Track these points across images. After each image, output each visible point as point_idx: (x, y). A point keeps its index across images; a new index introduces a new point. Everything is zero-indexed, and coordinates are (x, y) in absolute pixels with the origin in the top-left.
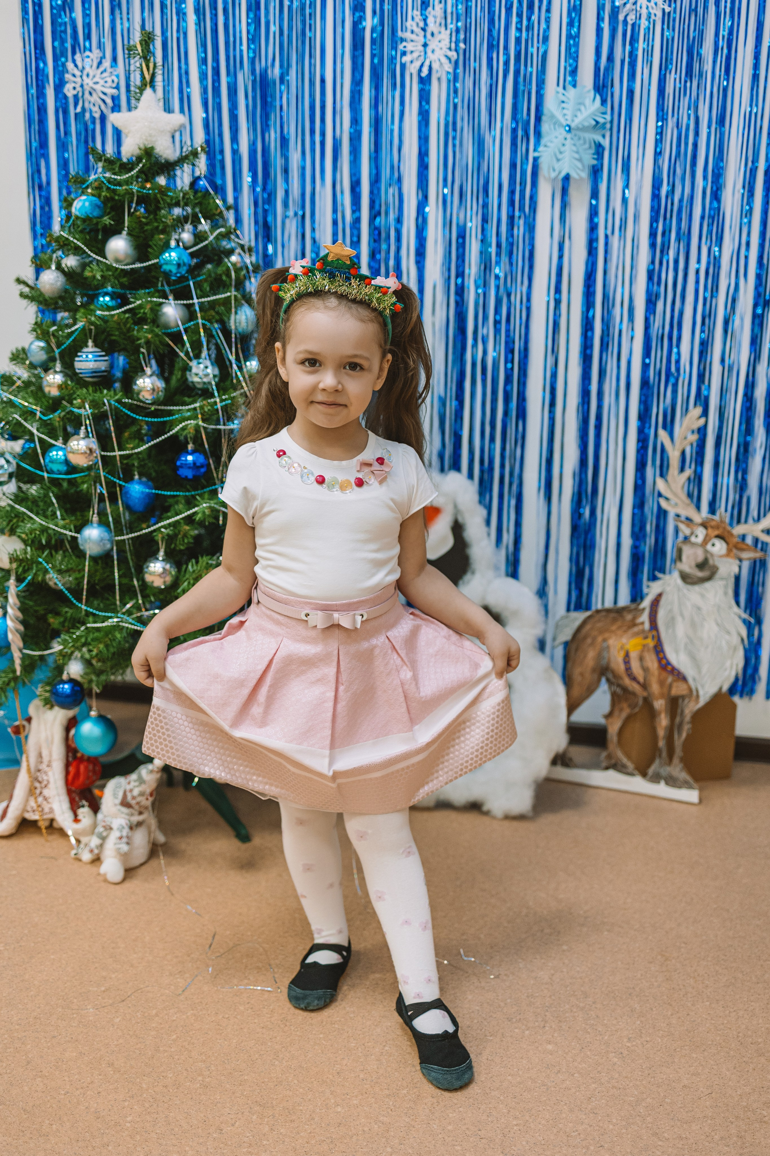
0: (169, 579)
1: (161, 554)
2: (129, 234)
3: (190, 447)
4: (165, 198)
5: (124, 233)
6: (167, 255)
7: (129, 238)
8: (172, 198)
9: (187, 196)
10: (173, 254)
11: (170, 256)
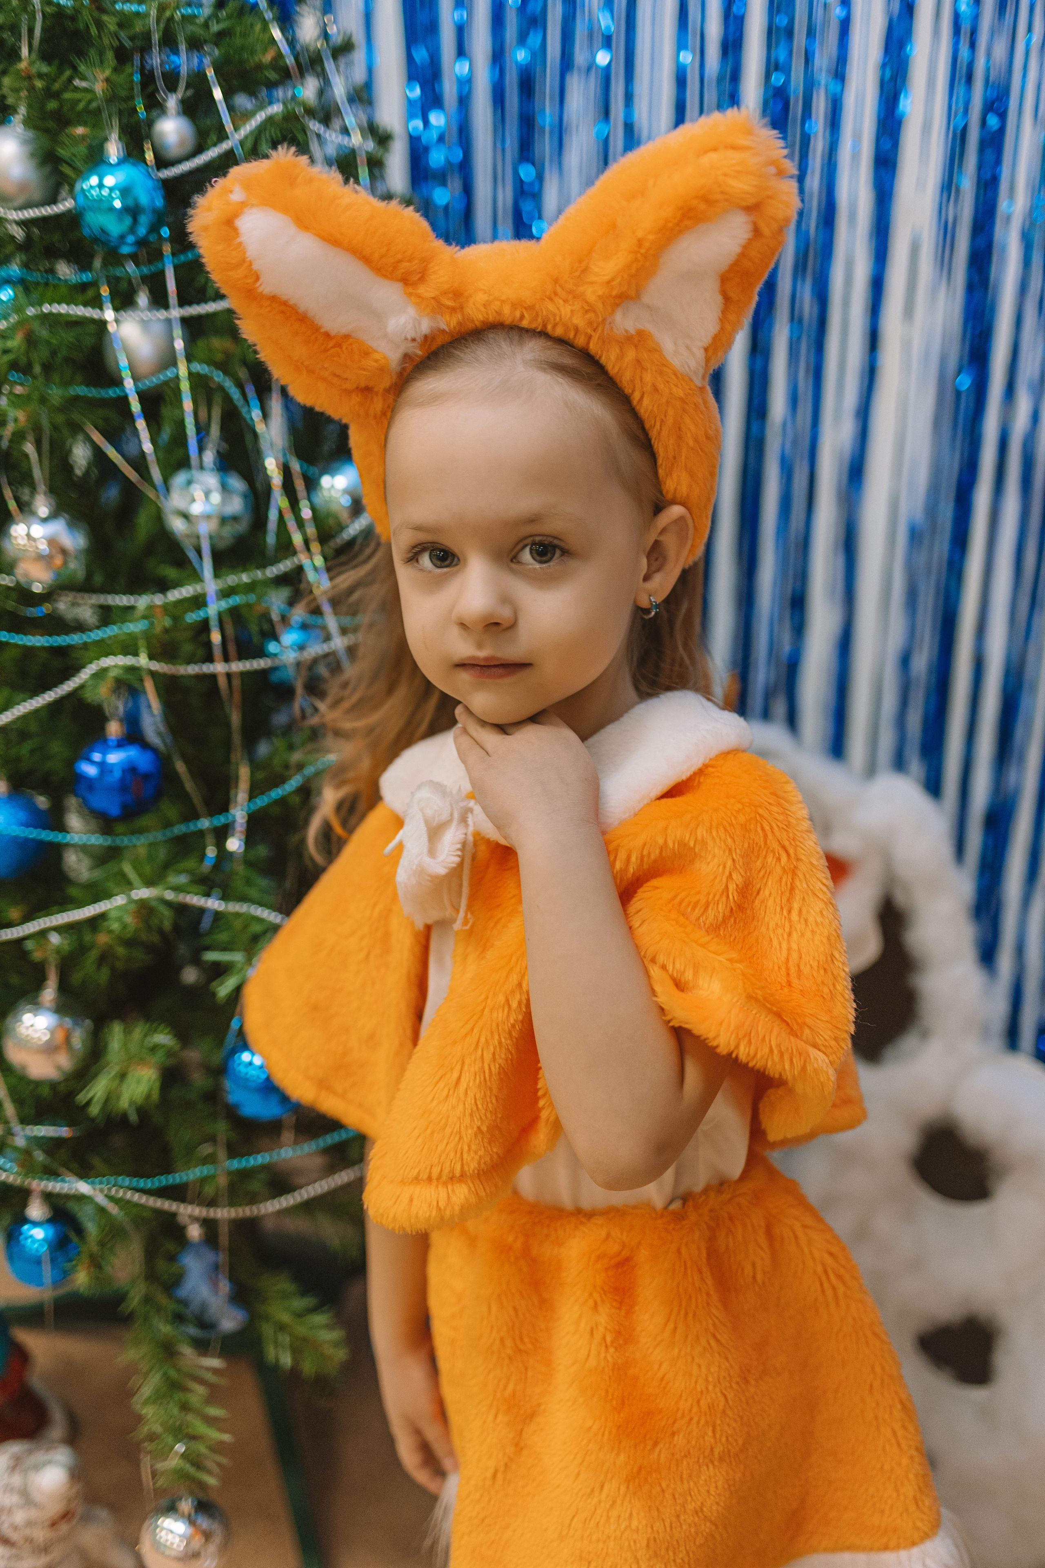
0: (65, 1061)
1: (49, 994)
2: (28, 122)
3: (114, 729)
4: (105, 18)
5: (17, 120)
6: (94, 180)
7: (30, 134)
8: (125, 21)
9: (168, 14)
10: (110, 181)
11: (101, 186)
